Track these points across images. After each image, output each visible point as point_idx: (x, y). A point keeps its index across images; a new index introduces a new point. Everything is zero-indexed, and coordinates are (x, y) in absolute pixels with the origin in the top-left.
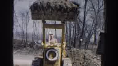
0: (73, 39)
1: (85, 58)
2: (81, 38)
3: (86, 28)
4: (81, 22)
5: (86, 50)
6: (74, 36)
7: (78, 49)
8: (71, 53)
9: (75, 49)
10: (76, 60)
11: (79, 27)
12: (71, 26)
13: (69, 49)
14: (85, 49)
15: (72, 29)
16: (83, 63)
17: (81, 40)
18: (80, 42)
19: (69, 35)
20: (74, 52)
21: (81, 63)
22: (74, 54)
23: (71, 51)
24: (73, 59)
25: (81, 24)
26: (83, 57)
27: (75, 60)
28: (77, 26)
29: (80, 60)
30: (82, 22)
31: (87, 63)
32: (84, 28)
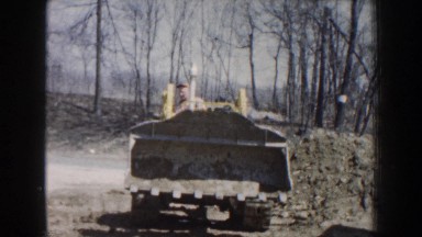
0: (313, 93)
1: (355, 164)
2: (342, 93)
3: (360, 58)
4: (340, 37)
5: (361, 134)
6: (318, 84)
7: (333, 134)
8: (307, 144)
9: (320, 131)
10: (325, 171)
11: (334, 54)
12: (308, 50)
13: (299, 133)
14: (356, 131)
15: (311, 60)
16: (350, 181)
17: (343, 99)
18: (339, 106)
19: (298, 82)
20: (316, 141)
21: (344, 180)
22: (318, 150)
23: (306, 140)
24: (315, 167)
25: (342, 43)
26: (350, 160)
27: (321, 171)
28: (327, 51)
29: (337, 171)
30: (344, 35)
31: (363, 183)
32: (354, 56)
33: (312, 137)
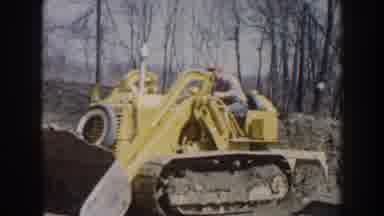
1: (332, 146)
8: (288, 128)
9: (300, 115)
12: (288, 41)
14: (333, 115)
17: (321, 86)
19: (280, 70)
23: (287, 124)
25: (320, 35)
26: (328, 142)
28: (306, 42)
30: (322, 29)
32: (330, 47)
33: (292, 121)
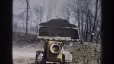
0: (85, 33)
1: (96, 52)
2: (92, 32)
3: (97, 23)
5: (98, 43)
6: (86, 30)
7: (90, 43)
8: (83, 46)
10: (88, 53)
11: (90, 22)
12: (83, 21)
13: (81, 43)
14: (96, 42)
15: (84, 23)
16: (95, 56)
17: (93, 34)
18: (92, 36)
20: (86, 45)
21: (93, 56)
22: (86, 48)
24: (85, 52)
25: (93, 19)
26: (95, 51)
29: (91, 53)
30: (93, 17)
31: (98, 57)
32: (96, 22)
